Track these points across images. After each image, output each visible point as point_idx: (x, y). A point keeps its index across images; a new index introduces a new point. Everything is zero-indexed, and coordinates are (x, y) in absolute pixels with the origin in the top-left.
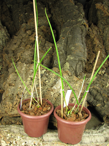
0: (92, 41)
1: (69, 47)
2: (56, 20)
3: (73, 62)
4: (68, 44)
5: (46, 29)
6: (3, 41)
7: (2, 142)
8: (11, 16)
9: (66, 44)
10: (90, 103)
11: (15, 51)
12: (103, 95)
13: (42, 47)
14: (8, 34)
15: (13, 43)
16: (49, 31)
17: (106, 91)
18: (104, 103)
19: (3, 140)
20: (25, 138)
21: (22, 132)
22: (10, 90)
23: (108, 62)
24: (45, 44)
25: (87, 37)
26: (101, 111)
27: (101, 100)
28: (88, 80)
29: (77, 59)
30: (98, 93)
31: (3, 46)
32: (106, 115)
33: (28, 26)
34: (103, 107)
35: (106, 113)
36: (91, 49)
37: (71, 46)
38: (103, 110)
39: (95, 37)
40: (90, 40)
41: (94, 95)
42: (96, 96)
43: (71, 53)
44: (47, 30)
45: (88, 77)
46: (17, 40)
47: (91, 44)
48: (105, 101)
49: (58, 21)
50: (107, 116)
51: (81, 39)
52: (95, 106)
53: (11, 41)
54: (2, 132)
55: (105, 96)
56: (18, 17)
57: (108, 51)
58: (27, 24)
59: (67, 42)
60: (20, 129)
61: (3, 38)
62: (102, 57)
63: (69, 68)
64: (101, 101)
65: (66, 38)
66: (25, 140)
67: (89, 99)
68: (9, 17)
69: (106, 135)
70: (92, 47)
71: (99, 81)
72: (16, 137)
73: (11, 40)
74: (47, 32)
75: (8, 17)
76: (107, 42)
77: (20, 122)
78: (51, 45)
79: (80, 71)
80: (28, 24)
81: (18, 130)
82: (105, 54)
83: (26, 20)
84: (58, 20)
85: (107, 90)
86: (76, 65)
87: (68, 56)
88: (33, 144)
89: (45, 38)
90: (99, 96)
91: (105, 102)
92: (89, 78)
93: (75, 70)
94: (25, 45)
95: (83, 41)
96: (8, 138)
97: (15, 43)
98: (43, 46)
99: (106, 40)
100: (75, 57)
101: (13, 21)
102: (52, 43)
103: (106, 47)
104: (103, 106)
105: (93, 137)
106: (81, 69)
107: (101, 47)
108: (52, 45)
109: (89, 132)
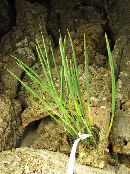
1: (123, 61)
2: (112, 27)
3: (127, 79)
4: (123, 57)
5: (98, 38)
7: (26, 167)
8: (59, 22)
9: (120, 57)
11: (58, 63)
13: (91, 60)
14: (54, 44)
16: (102, 41)
19: (28, 166)
20: (54, 168)
21: (52, 160)
24: (95, 56)
33: (77, 34)
37: (126, 60)
43: (125, 68)
44: (100, 39)
49: (115, 28)
53: (55, 52)
54: (28, 156)
56: (67, 24)
58: (76, 32)
59: (122, 54)
60: (51, 156)
63: (121, 88)
65: (121, 49)
66: (53, 170)
68: (57, 24)
72: (42, 165)
73: (56, 50)
74: (100, 42)
75: (55, 24)
78: (102, 57)
80: (78, 32)
81: (48, 157)
83: (75, 28)
84: (115, 27)
87: (121, 72)
89: (96, 49)
93: (129, 90)
94: (71, 56)
96: (33, 164)
97: (59, 54)
98: (92, 58)
101: (61, 28)
102: (104, 56)
108: (104, 57)
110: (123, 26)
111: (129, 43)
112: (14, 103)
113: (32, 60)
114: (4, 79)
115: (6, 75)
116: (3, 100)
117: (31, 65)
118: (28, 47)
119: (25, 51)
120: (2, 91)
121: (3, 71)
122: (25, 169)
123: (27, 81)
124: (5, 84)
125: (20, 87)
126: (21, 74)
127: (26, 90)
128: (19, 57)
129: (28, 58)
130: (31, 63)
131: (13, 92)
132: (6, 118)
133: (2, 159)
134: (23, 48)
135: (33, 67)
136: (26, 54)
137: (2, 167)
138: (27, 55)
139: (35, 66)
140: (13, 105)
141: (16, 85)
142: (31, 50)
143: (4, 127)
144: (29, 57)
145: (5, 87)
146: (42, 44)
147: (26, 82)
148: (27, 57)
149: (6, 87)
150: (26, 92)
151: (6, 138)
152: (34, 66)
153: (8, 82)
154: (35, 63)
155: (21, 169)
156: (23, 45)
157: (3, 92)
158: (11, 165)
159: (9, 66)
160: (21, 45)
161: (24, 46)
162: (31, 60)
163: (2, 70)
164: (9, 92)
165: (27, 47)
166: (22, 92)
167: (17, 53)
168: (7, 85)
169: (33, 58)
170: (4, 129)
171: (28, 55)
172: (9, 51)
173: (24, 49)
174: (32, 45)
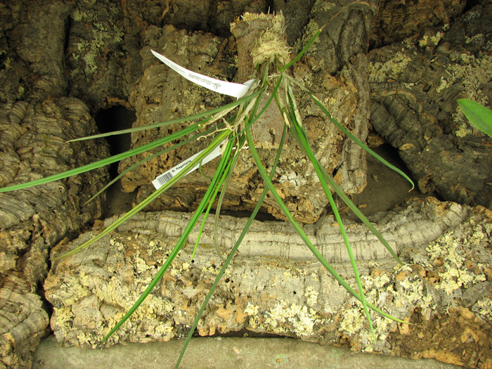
10: (384, 137)
12: (424, 117)
17: (434, 102)
18: (425, 140)
22: (150, 116)
26: (413, 165)
27: (417, 131)
28: (380, 67)
29: (345, 9)
30: (408, 110)
32: (425, 174)
34: (420, 153)
35: (426, 170)
38: (419, 162)
41: (398, 117)
42: (402, 118)
45: (383, 59)
48: (428, 136)
50: (429, 176)
52: (398, 149)
55: (428, 121)
64: (417, 134)
67: (381, 127)
69: (404, 239)
71: (415, 70)
77: (183, 200)
79: (351, 48)
85: (440, 99)
86: (343, 26)
88: (209, 264)
90: (410, 121)
91: (427, 138)
92: (385, 62)
100: (336, 4)
104: (422, 150)
105: (366, 244)
106: (358, 40)
109: (360, 232)
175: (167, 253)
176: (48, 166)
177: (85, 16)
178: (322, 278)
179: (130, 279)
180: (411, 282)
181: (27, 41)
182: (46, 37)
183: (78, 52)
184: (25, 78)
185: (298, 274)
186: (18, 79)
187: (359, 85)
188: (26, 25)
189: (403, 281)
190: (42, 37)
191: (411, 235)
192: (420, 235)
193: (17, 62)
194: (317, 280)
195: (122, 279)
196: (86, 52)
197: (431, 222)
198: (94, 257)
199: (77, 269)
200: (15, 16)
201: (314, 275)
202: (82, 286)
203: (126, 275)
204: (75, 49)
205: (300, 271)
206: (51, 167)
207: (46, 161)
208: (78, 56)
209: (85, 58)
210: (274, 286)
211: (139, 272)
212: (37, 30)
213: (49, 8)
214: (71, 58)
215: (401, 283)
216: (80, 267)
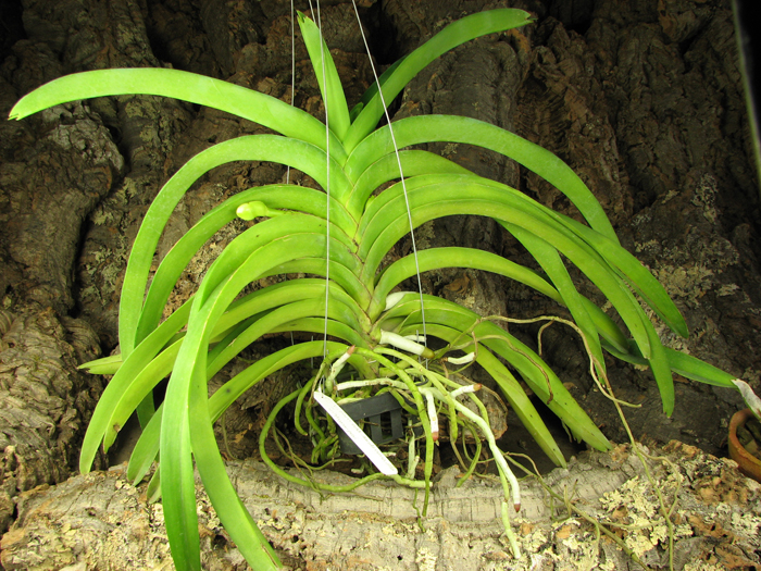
0: (556, 110)
2: (400, 14)
5: (346, 65)
6: (161, 129)
8: (194, 8)
15: (205, 136)
16: (361, 73)
23: (630, 198)
25: (533, 91)
27: (579, 366)
30: (563, 336)
31: (164, 150)
33: (269, 54)
34: (584, 397)
36: (552, 143)
39: (567, 88)
40: (547, 102)
41: (551, 347)
42: (556, 348)
44: (354, 66)
46: (219, 124)
47: (551, 121)
49: (408, 18)
51: (492, 103)
53: (197, 131)
56: (227, 15)
57: (634, 149)
58: (264, 47)
61: (161, 117)
62: (602, 178)
63: (431, 236)
64: (578, 371)
65: (424, 103)
68: (187, 14)
70: (556, 134)
73: (196, 123)
74: (354, 80)
75: (180, 16)
76: (632, 107)
80: (271, 45)
82: (619, 164)
83: (258, 28)
84: (410, 14)
90: (567, 349)
95: (502, 114)
97: (210, 136)
99: (629, 96)
101: (205, 32)
103: (629, 132)
104: (587, 392)
106: (488, 237)
107: (598, 135)
110: (432, 18)
111: (450, 80)
112: (71, 329)
113: (113, 169)
114: (18, 249)
115: (26, 234)
116: (33, 325)
117: (109, 185)
118: (91, 119)
119: (82, 138)
120: (20, 294)
121: (10, 219)
122: (156, 512)
123: (105, 246)
124: (26, 267)
125: (80, 271)
126: (79, 223)
127: (106, 279)
128: (62, 161)
129: (96, 161)
130: (110, 180)
131: (61, 293)
132: (55, 382)
133: (75, 498)
134: (73, 128)
135: (117, 194)
136: (85, 150)
137: (81, 520)
138: (90, 152)
139: (125, 188)
140: (69, 337)
141: (68, 267)
142: (104, 132)
143: (53, 411)
144: (98, 159)
145: (27, 278)
146: (140, 102)
147: (100, 251)
148: (92, 160)
149: (32, 277)
150: (104, 287)
151: (66, 447)
152: (121, 188)
153: (35, 258)
154: (123, 179)
155: (144, 515)
156: (70, 115)
157: (23, 298)
158: (109, 510)
159: (31, 200)
160: (62, 116)
161: (76, 117)
162: (108, 168)
163: (6, 216)
164: (46, 296)
165: (88, 121)
166: (90, 290)
167: (52, 149)
168: (35, 271)
169: (116, 161)
170: (57, 418)
171: (93, 151)
172: (19, 143)
173: (78, 131)
174: (102, 110)
175: (204, 499)
176: (35, 395)
177: (111, 217)
178: (443, 537)
179: (142, 532)
180: (580, 540)
181: (26, 237)
182: (53, 235)
183: (95, 264)
184: (15, 286)
185: (405, 531)
186: (5, 286)
187: (491, 290)
188: (28, 216)
189: (567, 539)
190: (47, 233)
191: (577, 490)
192: (590, 489)
193: (8, 263)
194: (436, 540)
195: (129, 532)
196: (106, 264)
197: (605, 470)
198: (88, 506)
199: (59, 521)
200: (15, 205)
201: (430, 533)
202: (64, 547)
203: (137, 525)
204: (90, 259)
205: (408, 527)
206: (39, 398)
207: (33, 387)
208: (95, 269)
209: (103, 272)
210: (369, 547)
211: (158, 523)
212: (43, 223)
213: (64, 199)
214: (84, 272)
215: (565, 542)
216: (66, 517)
